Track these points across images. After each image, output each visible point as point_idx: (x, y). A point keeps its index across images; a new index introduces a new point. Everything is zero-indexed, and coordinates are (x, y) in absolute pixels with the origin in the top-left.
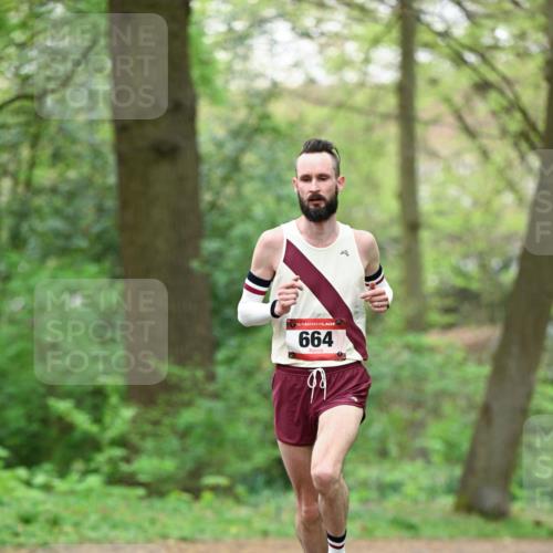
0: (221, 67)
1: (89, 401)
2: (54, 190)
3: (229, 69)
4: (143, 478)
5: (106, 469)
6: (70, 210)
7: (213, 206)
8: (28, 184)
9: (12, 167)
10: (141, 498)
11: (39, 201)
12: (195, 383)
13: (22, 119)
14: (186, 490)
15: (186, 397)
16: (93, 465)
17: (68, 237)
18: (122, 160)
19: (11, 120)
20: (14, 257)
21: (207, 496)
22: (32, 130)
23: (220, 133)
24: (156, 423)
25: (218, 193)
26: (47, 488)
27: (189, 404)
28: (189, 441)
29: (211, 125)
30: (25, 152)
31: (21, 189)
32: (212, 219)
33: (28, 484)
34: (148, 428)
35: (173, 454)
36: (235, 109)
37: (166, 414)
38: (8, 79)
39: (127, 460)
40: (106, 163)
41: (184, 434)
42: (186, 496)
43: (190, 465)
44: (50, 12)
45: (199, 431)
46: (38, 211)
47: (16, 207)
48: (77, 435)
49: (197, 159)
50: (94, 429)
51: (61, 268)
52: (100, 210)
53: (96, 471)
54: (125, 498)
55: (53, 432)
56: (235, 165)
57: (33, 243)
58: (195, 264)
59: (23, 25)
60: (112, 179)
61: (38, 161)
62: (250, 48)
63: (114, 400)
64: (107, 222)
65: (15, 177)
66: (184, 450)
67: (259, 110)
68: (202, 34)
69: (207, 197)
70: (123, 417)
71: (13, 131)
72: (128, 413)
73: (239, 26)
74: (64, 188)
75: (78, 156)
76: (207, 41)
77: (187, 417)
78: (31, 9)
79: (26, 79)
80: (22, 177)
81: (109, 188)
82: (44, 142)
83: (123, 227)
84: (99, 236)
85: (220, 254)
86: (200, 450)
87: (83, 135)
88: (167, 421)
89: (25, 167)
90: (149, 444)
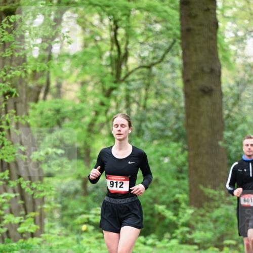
0: (232, 53)
1: (172, 206)
2: (156, 109)
3: (236, 54)
4: (196, 241)
5: (180, 237)
6: (164, 119)
7: (229, 116)
8: (145, 107)
9: (137, 99)
10: (196, 250)
11: (149, 115)
12: (221, 197)
13: (141, 76)
14: (216, 246)
15: (216, 204)
16: (174, 235)
17: (163, 130)
18: (187, 95)
19: (136, 77)
20: (138, 140)
21: (226, 249)
22: (146, 81)
23: (232, 83)
24: (202, 216)
25: (230, 111)
26: (153, 245)
27: (218, 207)
28: (218, 224)
29: (227, 79)
30: (143, 92)
31: (141, 109)
32: (228, 122)
33: (145, 244)
34: (199, 218)
35: (210, 230)
36: (239, 72)
37: (208, 212)
38: (135, 58)
39: (190, 233)
40: (180, 97)
41: (216, 221)
42: (216, 249)
43: (218, 235)
44: (155, 28)
45: (222, 219)
46: (149, 119)
47: (139, 117)
48: (167, 221)
49: (221, 95)
50: (175, 218)
51: (159, 145)
52: (177, 118)
53: (175, 238)
54: (189, 250)
55: (156, 220)
56: (238, 97)
57: (147, 133)
58: (220, 143)
59: (142, 34)
60: (183, 104)
61: (149, 96)
62: (245, 44)
63: (183, 205)
64: (181, 124)
65: (138, 104)
66: (216, 228)
67: (249, 72)
68: (224, 37)
69: (226, 112)
70: (188, 213)
71: (138, 82)
72: (190, 211)
73: (240, 34)
74: (161, 108)
75: (167, 94)
76: (226, 41)
77: (217, 213)
78: (146, 27)
79: (144, 58)
80: (142, 104)
81: (181, 108)
82: (152, 87)
83: (188, 126)
84: (177, 130)
85: (232, 138)
86: (223, 228)
87: (170, 84)
88: (208, 214)
89: (143, 99)
90: (200, 225)
